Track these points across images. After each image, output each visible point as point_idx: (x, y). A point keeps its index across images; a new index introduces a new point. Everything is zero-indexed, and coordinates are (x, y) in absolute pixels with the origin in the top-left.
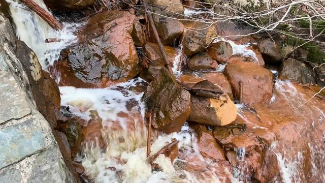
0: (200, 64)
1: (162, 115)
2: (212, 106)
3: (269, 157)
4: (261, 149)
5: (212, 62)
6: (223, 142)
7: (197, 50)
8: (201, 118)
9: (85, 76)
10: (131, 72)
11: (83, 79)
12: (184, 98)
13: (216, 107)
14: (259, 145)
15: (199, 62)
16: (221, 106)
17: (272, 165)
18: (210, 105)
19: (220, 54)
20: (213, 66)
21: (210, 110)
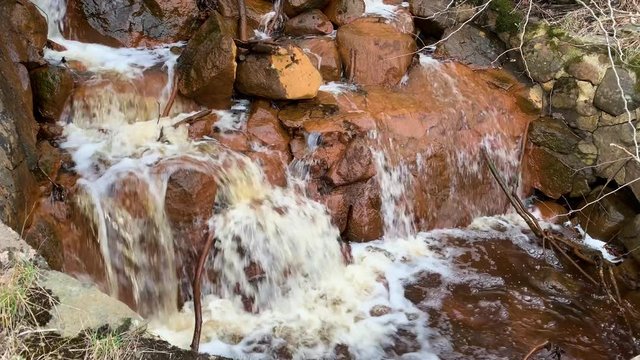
0: (300, 25)
1: (193, 73)
2: (273, 66)
3: (355, 149)
4: (346, 139)
5: (320, 22)
6: (288, 123)
7: (302, 5)
8: (259, 86)
9: (104, 25)
10: (182, 28)
11: (100, 30)
12: (224, 47)
13: (279, 69)
14: (343, 131)
15: (301, 22)
16: (287, 67)
17: (359, 161)
18: (270, 65)
19: (340, 13)
20: (323, 30)
21: (272, 74)
